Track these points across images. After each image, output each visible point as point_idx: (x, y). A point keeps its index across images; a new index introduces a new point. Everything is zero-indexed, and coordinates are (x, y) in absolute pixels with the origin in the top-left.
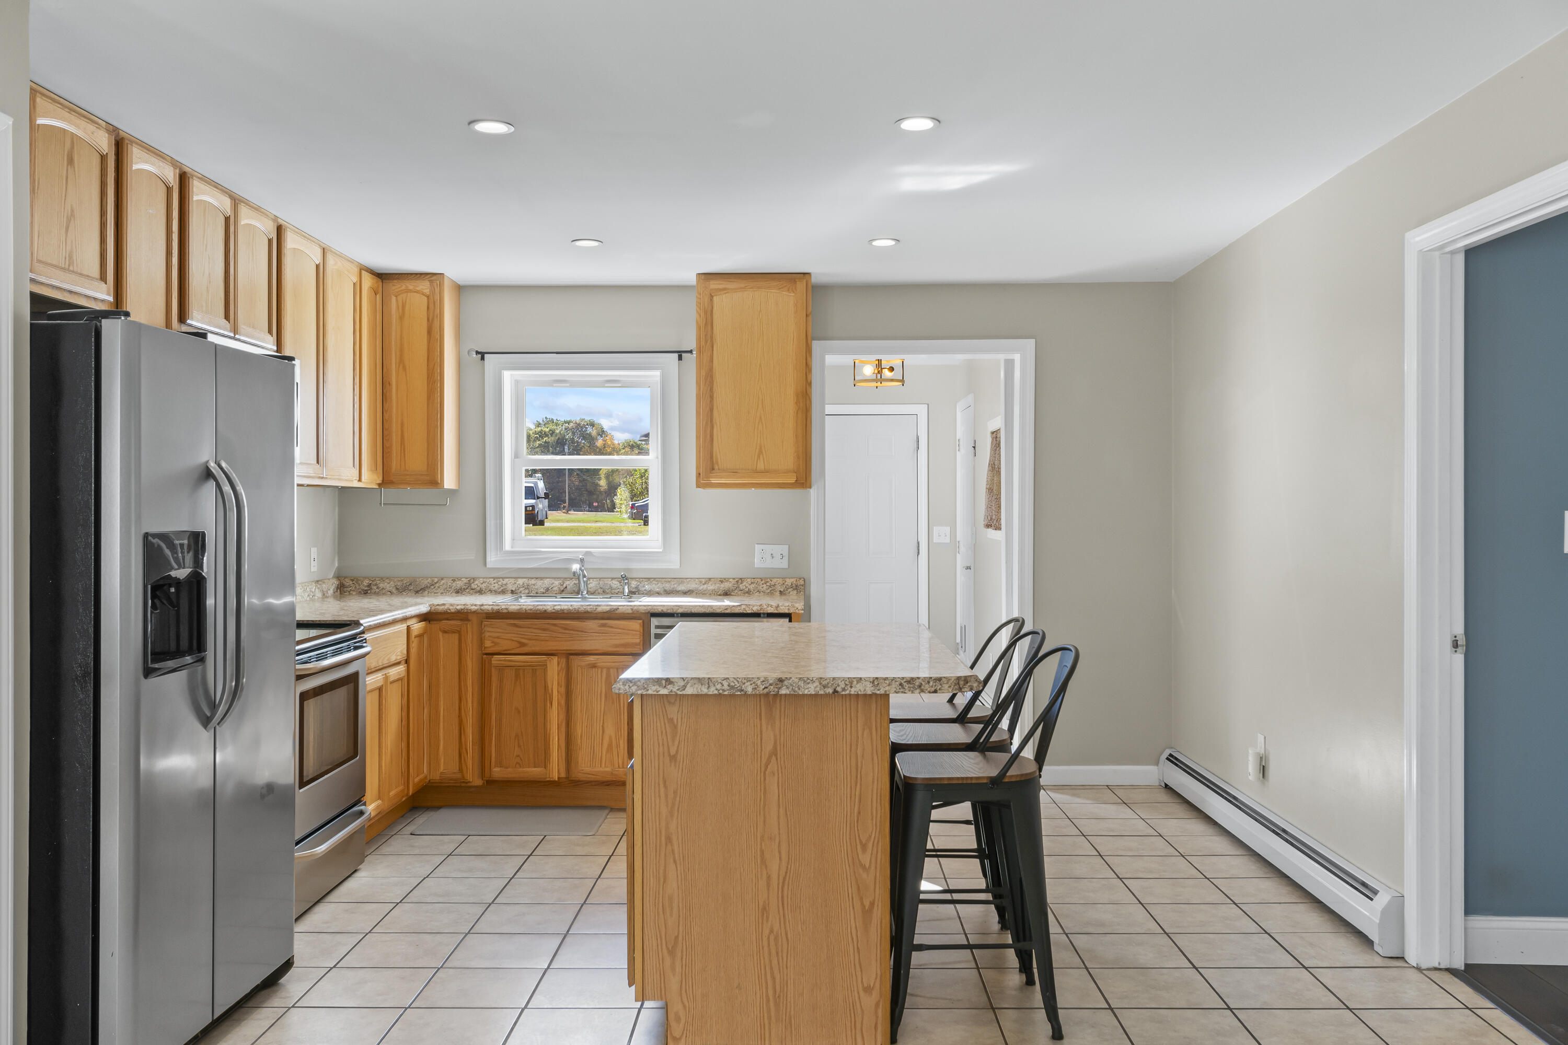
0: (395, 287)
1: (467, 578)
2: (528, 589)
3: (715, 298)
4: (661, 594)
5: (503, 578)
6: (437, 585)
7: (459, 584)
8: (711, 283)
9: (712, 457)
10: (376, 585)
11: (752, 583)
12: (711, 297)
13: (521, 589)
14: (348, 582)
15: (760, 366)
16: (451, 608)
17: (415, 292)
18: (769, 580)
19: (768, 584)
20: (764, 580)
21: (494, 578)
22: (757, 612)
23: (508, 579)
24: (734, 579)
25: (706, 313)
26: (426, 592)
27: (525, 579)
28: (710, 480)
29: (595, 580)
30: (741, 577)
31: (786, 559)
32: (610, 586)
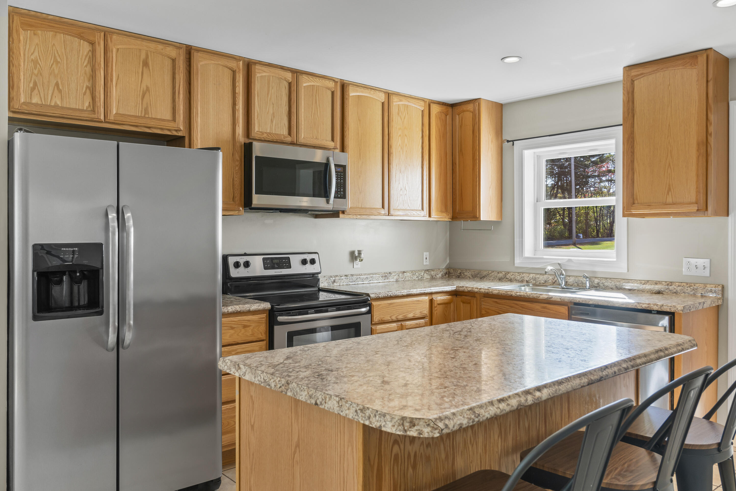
0: (457, 109)
1: (505, 272)
2: (535, 280)
3: (635, 82)
4: (614, 289)
5: (523, 273)
6: (490, 275)
7: (501, 275)
8: (632, 71)
9: (633, 195)
10: (463, 273)
11: (679, 286)
12: (633, 82)
13: (531, 280)
14: (452, 271)
15: (669, 125)
16: (466, 289)
17: (467, 111)
18: (693, 285)
19: (692, 288)
20: (689, 285)
21: (518, 273)
22: (645, 308)
23: (525, 274)
24: (666, 282)
25: (628, 93)
26: (485, 279)
27: (534, 274)
28: (631, 212)
29: (573, 277)
30: (671, 281)
31: (708, 270)
32: (582, 282)
